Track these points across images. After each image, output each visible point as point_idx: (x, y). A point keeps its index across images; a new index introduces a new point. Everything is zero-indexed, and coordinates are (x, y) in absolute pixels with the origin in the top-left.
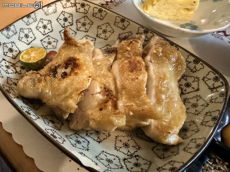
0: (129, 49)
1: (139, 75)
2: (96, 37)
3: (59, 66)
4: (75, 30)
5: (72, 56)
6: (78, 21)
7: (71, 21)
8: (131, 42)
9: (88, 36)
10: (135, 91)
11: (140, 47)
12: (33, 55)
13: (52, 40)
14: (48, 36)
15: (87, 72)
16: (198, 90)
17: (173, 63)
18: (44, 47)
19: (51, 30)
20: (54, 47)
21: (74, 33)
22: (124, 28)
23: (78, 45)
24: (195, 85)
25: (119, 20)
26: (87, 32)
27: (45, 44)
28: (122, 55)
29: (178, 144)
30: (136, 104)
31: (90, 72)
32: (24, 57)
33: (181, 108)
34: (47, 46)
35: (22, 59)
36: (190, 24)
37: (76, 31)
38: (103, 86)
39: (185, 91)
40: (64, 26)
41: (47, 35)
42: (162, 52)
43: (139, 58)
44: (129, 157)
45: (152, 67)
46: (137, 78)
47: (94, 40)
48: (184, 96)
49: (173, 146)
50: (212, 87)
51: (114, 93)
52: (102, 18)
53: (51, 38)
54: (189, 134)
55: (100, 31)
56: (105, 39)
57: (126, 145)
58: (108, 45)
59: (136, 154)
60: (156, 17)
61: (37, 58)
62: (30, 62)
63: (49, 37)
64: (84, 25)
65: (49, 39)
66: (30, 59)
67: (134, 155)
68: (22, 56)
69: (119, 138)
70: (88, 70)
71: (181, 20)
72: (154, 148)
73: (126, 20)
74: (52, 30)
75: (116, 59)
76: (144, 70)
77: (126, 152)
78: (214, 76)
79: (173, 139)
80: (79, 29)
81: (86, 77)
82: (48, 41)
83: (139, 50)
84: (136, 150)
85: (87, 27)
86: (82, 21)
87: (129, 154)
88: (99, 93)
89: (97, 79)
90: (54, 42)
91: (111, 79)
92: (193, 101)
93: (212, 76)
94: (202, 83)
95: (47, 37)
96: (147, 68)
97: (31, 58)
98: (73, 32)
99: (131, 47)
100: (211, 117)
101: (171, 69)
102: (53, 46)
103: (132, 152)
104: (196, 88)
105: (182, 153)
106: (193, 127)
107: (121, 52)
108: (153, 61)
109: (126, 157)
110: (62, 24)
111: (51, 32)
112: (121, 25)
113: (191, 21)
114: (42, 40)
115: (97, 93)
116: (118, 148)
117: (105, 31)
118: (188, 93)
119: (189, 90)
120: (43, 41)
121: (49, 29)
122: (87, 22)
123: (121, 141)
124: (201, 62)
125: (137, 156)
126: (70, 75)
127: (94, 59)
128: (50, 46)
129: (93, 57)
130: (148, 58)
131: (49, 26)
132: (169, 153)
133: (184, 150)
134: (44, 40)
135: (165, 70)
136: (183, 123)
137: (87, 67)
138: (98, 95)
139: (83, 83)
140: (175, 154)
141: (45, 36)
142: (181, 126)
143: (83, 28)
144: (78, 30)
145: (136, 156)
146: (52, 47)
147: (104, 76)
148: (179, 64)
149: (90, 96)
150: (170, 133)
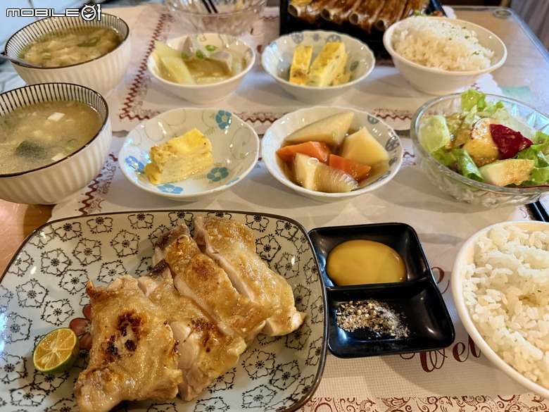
0: (180, 253)
1: (217, 279)
2: (119, 259)
3: (113, 338)
4: (81, 267)
5: (120, 313)
6: (76, 253)
7: (65, 259)
8: (178, 243)
9: (106, 264)
10: (227, 299)
11: (191, 243)
12: (55, 350)
13: (57, 306)
14: (47, 303)
15: (156, 319)
16: (280, 248)
17: (239, 237)
18: (56, 324)
19: (44, 292)
20: (70, 313)
21: (83, 272)
22: (149, 225)
23: (117, 293)
24: (273, 244)
25: (134, 219)
26: (100, 259)
27: (53, 319)
28: (177, 265)
29: (304, 321)
30: (239, 314)
31: (159, 317)
32: (43, 362)
33: (280, 281)
34: (58, 320)
35: (44, 368)
36: (217, 169)
37: (84, 268)
38: (189, 322)
39: (269, 256)
40: (59, 273)
41: (45, 303)
42: (219, 232)
43: (202, 257)
44: (273, 375)
45: (223, 260)
46: (218, 283)
47: (119, 263)
48: (272, 264)
49: (301, 326)
50: (290, 237)
51: (207, 320)
52: (108, 229)
53: (54, 304)
54: (304, 301)
55: (119, 247)
56: (133, 254)
57: (260, 365)
58: (144, 259)
59: (276, 365)
60: (172, 182)
61: (66, 349)
62: (61, 363)
63: (49, 305)
64: (88, 252)
65: (52, 306)
66: (56, 359)
67: (275, 369)
68: (39, 364)
69: (247, 364)
70: (155, 316)
71: (203, 170)
72: (286, 343)
73: (145, 214)
74: (47, 291)
75: (174, 275)
76: (216, 268)
77: (265, 372)
78: (284, 224)
79: (296, 320)
80: (84, 263)
81: (162, 327)
82: (53, 310)
83: (192, 247)
84: (273, 361)
85: (95, 251)
86: (81, 248)
87: (270, 371)
88: (191, 333)
89: (175, 317)
90: (63, 305)
91: (191, 305)
92: (284, 263)
93: (281, 225)
94: (278, 238)
95: (46, 305)
96: (218, 262)
97: (56, 356)
98: (80, 273)
99: (181, 249)
100: (311, 270)
101: (241, 245)
102: (67, 313)
103: (271, 366)
104: (277, 248)
105: (313, 327)
106: (304, 292)
107: (174, 263)
108: (218, 251)
109: (269, 377)
110: (55, 272)
111: (47, 294)
112: (141, 223)
113: (215, 165)
114: (43, 316)
115: (189, 336)
116: (255, 376)
117: (126, 244)
118: (274, 257)
119: (272, 252)
120: (45, 317)
121: (41, 293)
122: (90, 245)
123: (251, 365)
124: (262, 217)
125: (279, 366)
126: (138, 339)
127: (148, 294)
128: (62, 317)
129: (145, 293)
130: (210, 249)
131: (37, 289)
132: (303, 338)
133: (313, 323)
134: (46, 314)
135: (237, 252)
136: (293, 296)
137: (150, 313)
138: (192, 336)
139: (164, 337)
140: (308, 333)
141: (43, 307)
142: (293, 301)
143: (90, 258)
144: (84, 265)
145: (277, 368)
146: (67, 315)
147: (179, 308)
148: (245, 234)
149: (183, 344)
150: (290, 318)
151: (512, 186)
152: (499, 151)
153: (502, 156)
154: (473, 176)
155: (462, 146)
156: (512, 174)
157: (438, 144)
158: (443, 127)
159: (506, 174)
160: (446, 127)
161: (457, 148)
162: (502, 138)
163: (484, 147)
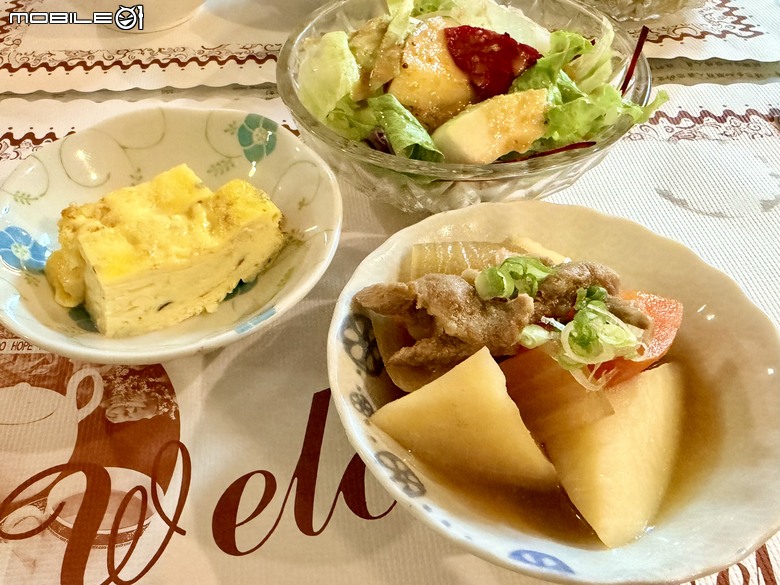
151: (510, 157)
152: (472, 84)
153: (480, 95)
154: (416, 151)
155: (386, 87)
156: (505, 130)
157: (333, 92)
158: (342, 54)
159: (492, 133)
160: (348, 52)
161: (377, 94)
162: (473, 54)
163: (437, 83)
